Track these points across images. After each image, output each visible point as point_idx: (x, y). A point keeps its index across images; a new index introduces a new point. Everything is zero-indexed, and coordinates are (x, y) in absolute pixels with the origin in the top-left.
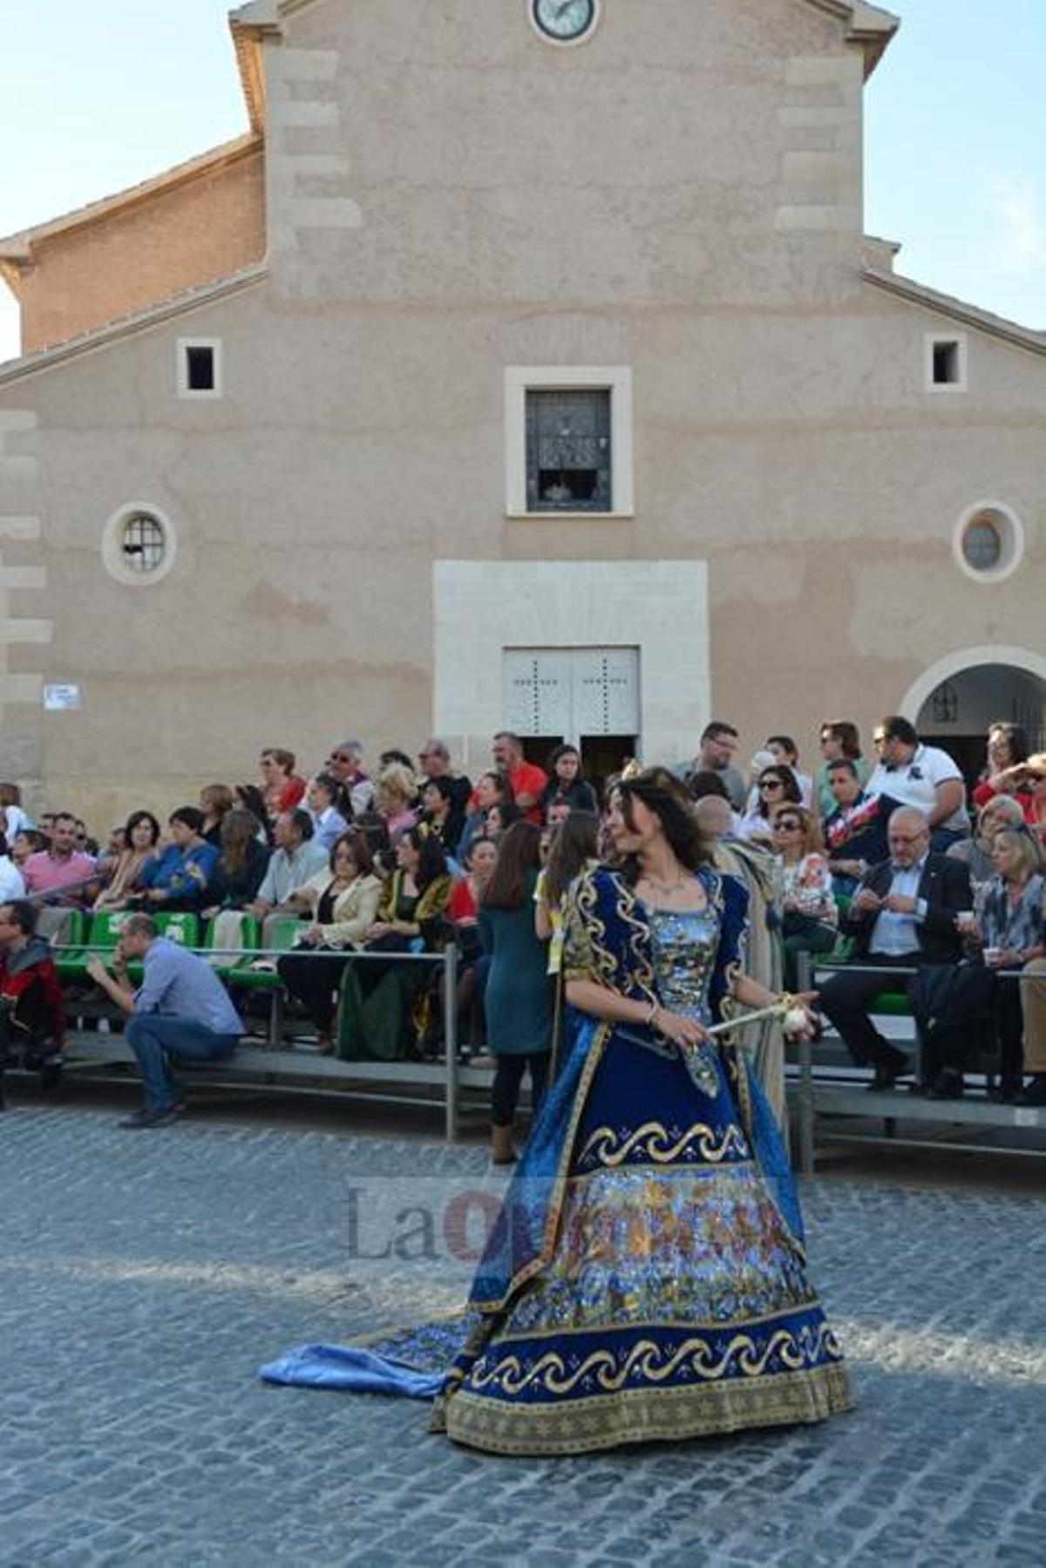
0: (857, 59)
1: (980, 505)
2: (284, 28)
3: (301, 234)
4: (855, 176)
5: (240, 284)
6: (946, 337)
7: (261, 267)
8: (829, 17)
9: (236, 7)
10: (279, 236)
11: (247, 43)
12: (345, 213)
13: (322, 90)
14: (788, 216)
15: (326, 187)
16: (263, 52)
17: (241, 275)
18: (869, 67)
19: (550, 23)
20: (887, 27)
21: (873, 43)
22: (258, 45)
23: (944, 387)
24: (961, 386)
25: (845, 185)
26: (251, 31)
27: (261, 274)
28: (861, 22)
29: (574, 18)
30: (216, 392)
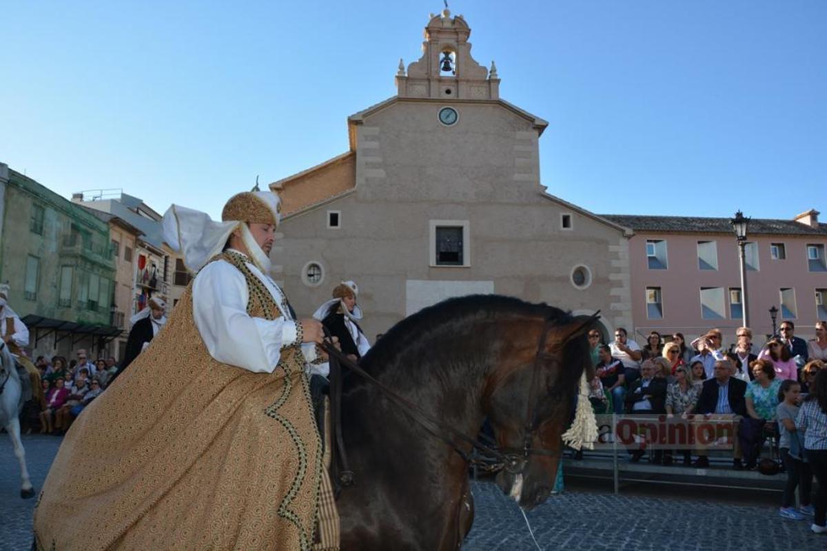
0: (536, 133)
1: (578, 266)
2: (364, 121)
3: (367, 180)
4: (537, 166)
5: (348, 194)
6: (566, 214)
7: (354, 189)
8: (527, 121)
9: (350, 115)
10: (360, 180)
11: (352, 125)
12: (381, 173)
13: (374, 138)
14: (517, 177)
15: (375, 166)
16: (357, 128)
17: (348, 191)
18: (540, 135)
19: (444, 121)
20: (545, 124)
21: (541, 128)
22: (355, 126)
23: (566, 229)
24: (571, 229)
25: (534, 168)
26: (354, 122)
27: (354, 192)
28: (537, 123)
29: (451, 119)
30: (338, 227)
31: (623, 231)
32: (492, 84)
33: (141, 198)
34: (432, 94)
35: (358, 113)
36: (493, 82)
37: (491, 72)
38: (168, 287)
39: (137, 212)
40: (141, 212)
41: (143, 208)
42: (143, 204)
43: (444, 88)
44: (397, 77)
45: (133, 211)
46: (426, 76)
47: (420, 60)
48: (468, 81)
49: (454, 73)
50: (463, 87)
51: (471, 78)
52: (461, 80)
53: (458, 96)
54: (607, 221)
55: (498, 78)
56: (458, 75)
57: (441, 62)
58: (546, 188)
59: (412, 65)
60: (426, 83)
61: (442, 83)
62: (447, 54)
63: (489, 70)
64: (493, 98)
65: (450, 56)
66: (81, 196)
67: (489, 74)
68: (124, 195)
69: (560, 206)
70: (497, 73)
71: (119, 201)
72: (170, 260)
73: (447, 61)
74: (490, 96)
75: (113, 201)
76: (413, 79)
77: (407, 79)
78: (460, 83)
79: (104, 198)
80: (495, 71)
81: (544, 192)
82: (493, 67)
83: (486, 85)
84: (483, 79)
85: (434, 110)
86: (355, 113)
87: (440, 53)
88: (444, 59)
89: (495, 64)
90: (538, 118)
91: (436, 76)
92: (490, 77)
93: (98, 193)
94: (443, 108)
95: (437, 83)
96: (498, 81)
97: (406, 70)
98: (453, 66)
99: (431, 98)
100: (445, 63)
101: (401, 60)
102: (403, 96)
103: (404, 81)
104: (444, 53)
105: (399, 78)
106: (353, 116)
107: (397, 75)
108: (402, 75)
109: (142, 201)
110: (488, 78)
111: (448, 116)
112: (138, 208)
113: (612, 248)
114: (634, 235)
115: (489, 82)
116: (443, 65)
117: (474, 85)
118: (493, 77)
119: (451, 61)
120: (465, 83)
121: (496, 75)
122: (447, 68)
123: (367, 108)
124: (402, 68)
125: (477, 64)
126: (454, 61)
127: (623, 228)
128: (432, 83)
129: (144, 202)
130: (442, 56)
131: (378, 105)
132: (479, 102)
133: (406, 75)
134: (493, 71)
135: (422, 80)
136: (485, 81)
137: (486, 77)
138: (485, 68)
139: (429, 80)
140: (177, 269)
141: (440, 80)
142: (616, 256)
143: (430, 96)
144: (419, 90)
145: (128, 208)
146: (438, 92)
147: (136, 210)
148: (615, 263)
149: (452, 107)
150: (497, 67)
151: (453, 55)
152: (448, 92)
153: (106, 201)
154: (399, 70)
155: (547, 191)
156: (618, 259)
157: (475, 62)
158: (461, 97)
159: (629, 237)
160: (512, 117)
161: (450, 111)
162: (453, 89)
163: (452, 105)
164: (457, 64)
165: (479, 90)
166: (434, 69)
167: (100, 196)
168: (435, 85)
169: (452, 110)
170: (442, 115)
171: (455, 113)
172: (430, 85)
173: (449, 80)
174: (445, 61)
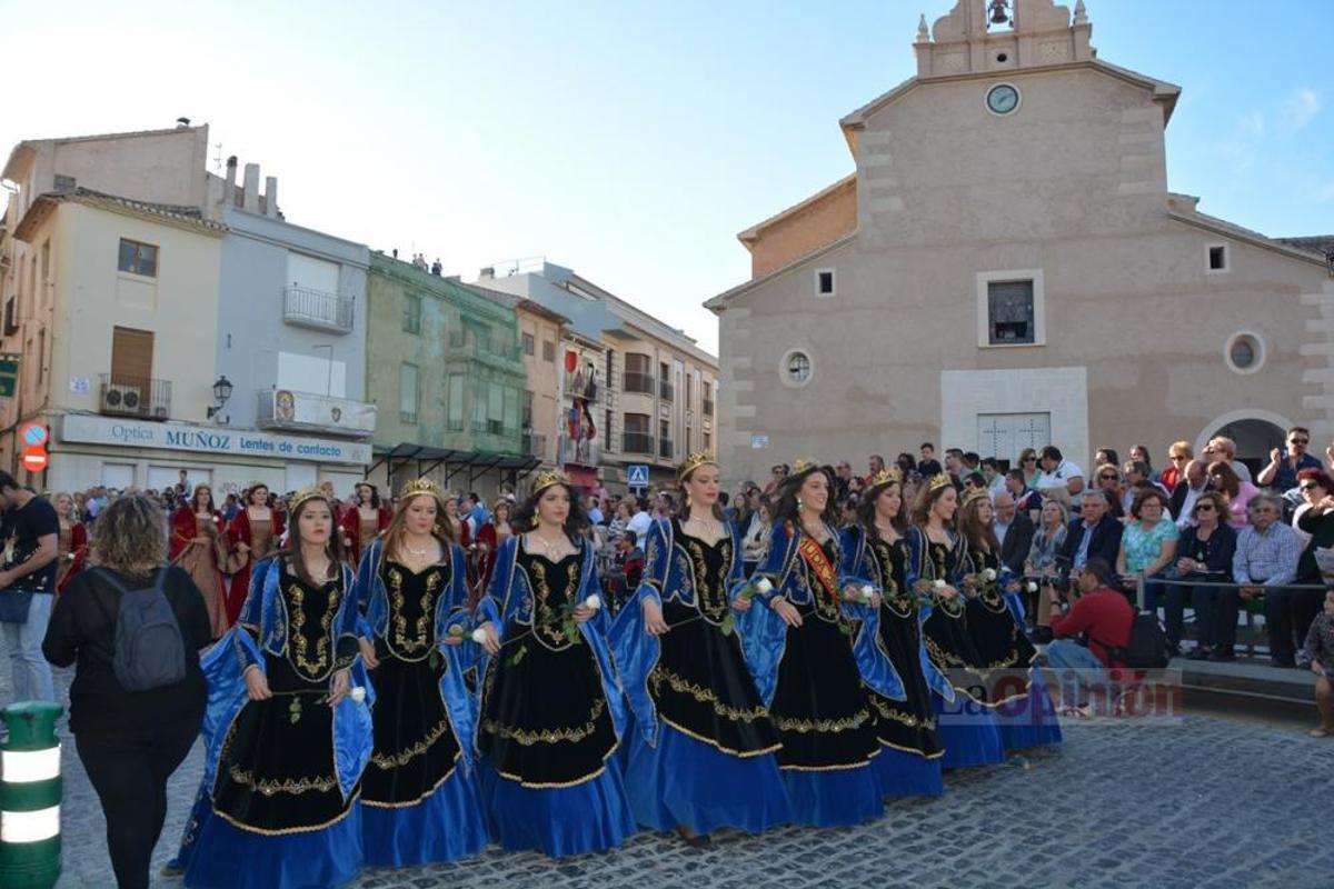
0: (1159, 109)
1: (1240, 333)
2: (866, 124)
3: (875, 216)
4: (1161, 165)
5: (844, 242)
6: (1216, 245)
7: (854, 233)
8: (1144, 90)
9: (842, 117)
10: (864, 218)
11: (850, 133)
12: (896, 204)
13: (883, 149)
14: (1125, 188)
15: (886, 193)
17: (845, 237)
19: (995, 107)
20: (1176, 91)
21: (1168, 100)
22: (854, 133)
23: (1215, 271)
24: (1227, 269)
25: (1158, 168)
26: (851, 127)
27: (855, 237)
28: (1159, 90)
29: (1008, 103)
30: (833, 293)
31: (1328, 266)
32: (1078, 35)
33: (570, 267)
34: (973, 67)
35: (856, 111)
36: (1079, 30)
37: (1075, 13)
38: (616, 396)
39: (567, 288)
40: (572, 288)
41: (575, 282)
42: (575, 276)
43: (995, 53)
44: (914, 45)
45: (560, 287)
46: (964, 38)
47: (952, 11)
48: (1034, 35)
49: (1011, 24)
50: (1026, 47)
51: (1040, 30)
52: (1024, 36)
53: (1019, 64)
55: (1089, 22)
56: (1018, 27)
57: (989, 10)
59: (940, 22)
60: (964, 47)
61: (991, 45)
63: (1072, 10)
64: (1082, 56)
66: (490, 272)
67: (1072, 16)
68: (546, 264)
69: (1205, 231)
70: (1087, 13)
71: (542, 275)
72: (615, 355)
73: (999, 6)
74: (1074, 57)
75: (532, 275)
76: (943, 45)
77: (934, 46)
78: (1020, 40)
79: (520, 272)
80: (1084, 10)
83: (1067, 37)
84: (1061, 27)
85: (980, 90)
86: (850, 112)
88: (995, 2)
90: (1162, 82)
91: (979, 35)
92: (1074, 22)
93: (514, 266)
94: (993, 86)
95: (982, 45)
96: (1088, 28)
97: (930, 32)
98: (1008, 12)
99: (973, 72)
100: (996, 13)
101: (923, 16)
102: (927, 76)
103: (928, 51)
105: (919, 47)
106: (848, 117)
107: (916, 41)
108: (922, 41)
109: (571, 271)
110: (1071, 24)
111: (1002, 100)
112: (568, 283)
113: (1306, 299)
115: (1072, 30)
116: (992, 13)
117: (1046, 39)
118: (1079, 22)
119: (1007, 5)
120: (1030, 39)
121: (1086, 18)
122: (999, 18)
123: (867, 102)
124: (923, 29)
128: (973, 46)
129: (577, 273)
131: (886, 94)
132: (1055, 68)
133: (931, 40)
134: (1080, 10)
135: (956, 44)
136: (1062, 32)
137: (1068, 20)
138: (1064, 10)
139: (968, 43)
140: (627, 367)
141: (987, 40)
142: (1314, 311)
143: (970, 69)
144: (953, 62)
145: (554, 284)
146: (984, 60)
147: (565, 285)
148: (1312, 325)
149: (1013, 86)
150: (1086, 5)
152: (1002, 58)
153: (524, 276)
154: (917, 33)
156: (1318, 317)
158: (1026, 63)
160: (1113, 86)
161: (1009, 91)
162: (1009, 53)
163: (1010, 81)
164: (1016, 9)
165: (1054, 49)
166: (975, 24)
167: (517, 270)
168: (977, 50)
169: (1009, 87)
170: (992, 98)
171: (1015, 92)
172: (969, 50)
173: (1003, 37)
174: (996, 6)
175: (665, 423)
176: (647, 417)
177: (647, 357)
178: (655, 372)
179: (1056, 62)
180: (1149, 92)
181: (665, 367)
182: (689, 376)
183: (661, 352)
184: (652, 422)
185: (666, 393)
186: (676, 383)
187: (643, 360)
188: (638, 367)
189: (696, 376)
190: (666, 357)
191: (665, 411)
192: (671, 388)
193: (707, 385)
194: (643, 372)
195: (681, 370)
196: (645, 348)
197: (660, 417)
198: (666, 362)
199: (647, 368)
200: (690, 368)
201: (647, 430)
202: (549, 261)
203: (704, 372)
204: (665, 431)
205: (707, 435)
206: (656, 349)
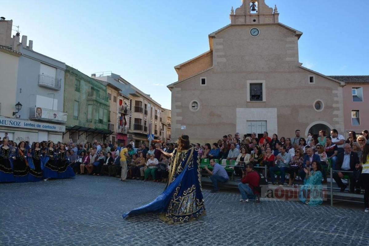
0: (297, 38)
1: (317, 100)
2: (216, 36)
3: (218, 63)
4: (298, 54)
5: (209, 70)
6: (311, 76)
7: (212, 67)
8: (293, 33)
9: (209, 34)
10: (215, 63)
11: (211, 39)
12: (224, 60)
13: (221, 44)
14: (288, 59)
15: (221, 56)
16: (213, 40)
17: (209, 68)
18: (298, 39)
19: (253, 34)
20: (301, 34)
21: (299, 36)
23: (311, 83)
24: (314, 83)
25: (295, 54)
26: (211, 37)
27: (212, 69)
28: (297, 33)
29: (256, 33)
30: (206, 85)
31: (340, 83)
32: (275, 16)
33: (119, 75)
34: (247, 23)
35: (213, 33)
36: (275, 15)
37: (274, 10)
38: (132, 113)
39: (118, 81)
40: (119, 81)
42: (121, 78)
43: (253, 19)
44: (230, 15)
46: (244, 14)
47: (241, 6)
48: (264, 15)
49: (257, 12)
50: (261, 18)
51: (265, 14)
53: (259, 23)
54: (332, 79)
55: (278, 12)
56: (259, 12)
57: (251, 7)
58: (302, 64)
59: (237, 9)
60: (244, 17)
61: (251, 17)
62: (253, 3)
63: (274, 9)
64: (276, 22)
65: (255, 4)
66: (95, 75)
67: (274, 11)
68: (112, 74)
69: (309, 72)
70: (277, 10)
71: (110, 77)
72: (132, 101)
73: (254, 6)
74: (274, 22)
75: (108, 77)
76: (238, 16)
77: (235, 16)
78: (260, 16)
79: (104, 75)
80: (277, 9)
81: (301, 66)
82: (276, 7)
83: (272, 16)
84: (270, 14)
85: (248, 29)
86: (212, 33)
87: (250, 2)
88: (252, 5)
89: (277, 6)
90: (298, 31)
91: (248, 14)
92: (274, 12)
93: (102, 74)
94: (252, 28)
95: (249, 17)
96: (278, 14)
97: (234, 12)
98: (256, 8)
99: (247, 24)
100: (253, 7)
101: (232, 7)
102: (234, 24)
103: (234, 17)
104: (252, 2)
105: (231, 16)
106: (211, 34)
107: (230, 14)
108: (233, 14)
109: (120, 76)
111: (254, 32)
112: (118, 79)
113: (334, 92)
114: (345, 85)
115: (274, 15)
116: (252, 8)
117: (267, 16)
118: (275, 13)
120: (262, 16)
121: (277, 11)
122: (254, 10)
123: (217, 30)
124: (232, 11)
125: (268, 7)
126: (257, 6)
127: (340, 82)
128: (247, 17)
130: (251, 4)
131: (222, 28)
132: (269, 24)
133: (235, 14)
134: (276, 9)
135: (242, 16)
136: (272, 15)
137: (272, 12)
138: (272, 9)
139: (245, 16)
140: (135, 105)
141: (251, 15)
142: (336, 95)
143: (246, 23)
144: (241, 21)
145: (114, 79)
146: (249, 21)
147: (117, 80)
148: (335, 99)
149: (257, 28)
150: (277, 8)
151: (256, 3)
152: (254, 21)
154: (231, 12)
155: (302, 66)
156: (337, 97)
157: (267, 5)
158: (261, 23)
159: (343, 86)
160: (285, 31)
161: (256, 30)
162: (257, 19)
164: (259, 8)
165: (269, 19)
166: (247, 10)
167: (103, 75)
168: (248, 18)
169: (257, 29)
170: (252, 32)
171: (258, 30)
172: (246, 18)
173: (255, 15)
174: (253, 6)
175: (145, 121)
176: (141, 119)
177: (141, 102)
178: (143, 107)
179: (269, 23)
180: (294, 33)
181: (146, 105)
182: (152, 108)
183: (145, 100)
184: (142, 121)
185: (146, 113)
186: (148, 109)
187: (140, 103)
188: (139, 105)
189: (153, 108)
190: (146, 102)
191: (146, 118)
192: (147, 111)
193: (156, 111)
194: (140, 106)
195: (150, 106)
196: (141, 99)
197: (144, 120)
198: (146, 104)
199: (141, 106)
200: (152, 106)
201: (141, 123)
202: (112, 73)
203: (156, 107)
204: (145, 124)
205: (156, 125)
206: (144, 100)
